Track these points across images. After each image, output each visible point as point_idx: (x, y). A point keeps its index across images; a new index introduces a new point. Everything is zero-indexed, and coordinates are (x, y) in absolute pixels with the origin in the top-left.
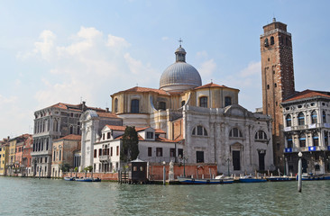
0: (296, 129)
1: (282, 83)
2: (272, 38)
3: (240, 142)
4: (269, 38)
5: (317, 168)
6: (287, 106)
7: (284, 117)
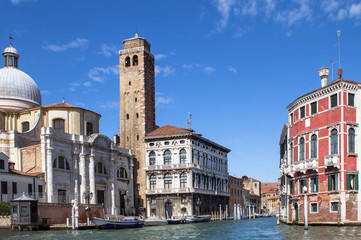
0: (161, 168)
1: (146, 114)
2: (135, 57)
3: (105, 179)
4: (131, 57)
5: (184, 210)
6: (150, 141)
7: (148, 154)
